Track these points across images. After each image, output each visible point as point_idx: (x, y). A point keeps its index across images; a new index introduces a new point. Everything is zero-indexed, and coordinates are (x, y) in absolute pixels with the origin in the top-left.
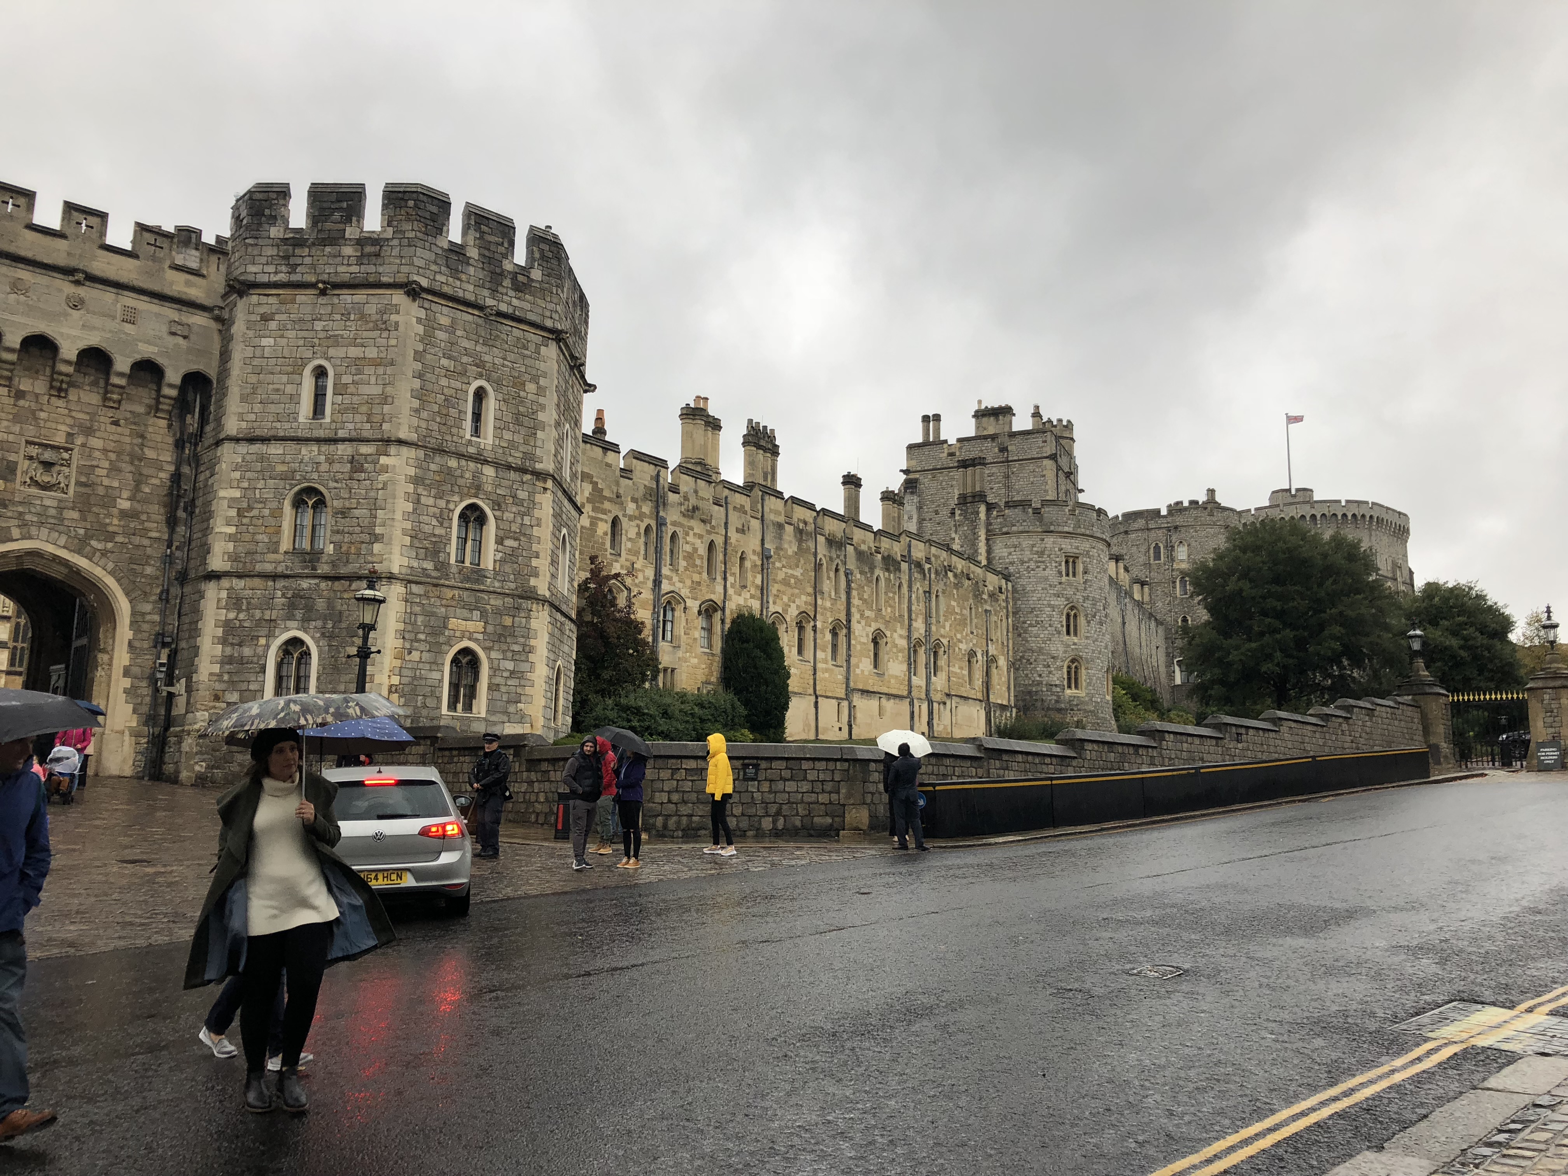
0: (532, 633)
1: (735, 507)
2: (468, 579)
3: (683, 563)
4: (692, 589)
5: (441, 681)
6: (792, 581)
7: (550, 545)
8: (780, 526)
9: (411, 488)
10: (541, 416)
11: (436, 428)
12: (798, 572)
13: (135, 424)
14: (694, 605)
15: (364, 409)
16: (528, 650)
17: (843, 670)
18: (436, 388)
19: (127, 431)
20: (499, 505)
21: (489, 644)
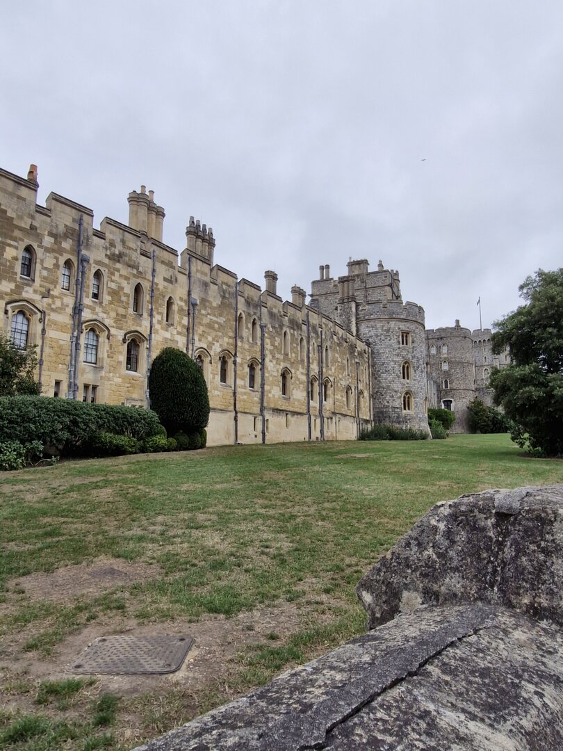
1: (163, 262)
4: (116, 320)
6: (216, 326)
8: (205, 284)
14: (119, 334)
17: (259, 395)
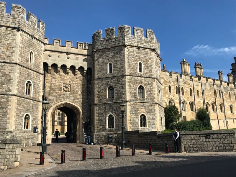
0: (155, 110)
1: (195, 81)
2: (141, 100)
3: (185, 94)
4: (187, 99)
5: (138, 121)
6: (210, 95)
7: (157, 92)
8: (205, 84)
9: (129, 84)
10: (152, 66)
11: (132, 71)
12: (211, 93)
13: (80, 78)
14: (188, 102)
15: (119, 70)
16: (155, 114)
17: (224, 114)
18: (132, 64)
19: (79, 80)
20: (146, 85)
21: (147, 113)
